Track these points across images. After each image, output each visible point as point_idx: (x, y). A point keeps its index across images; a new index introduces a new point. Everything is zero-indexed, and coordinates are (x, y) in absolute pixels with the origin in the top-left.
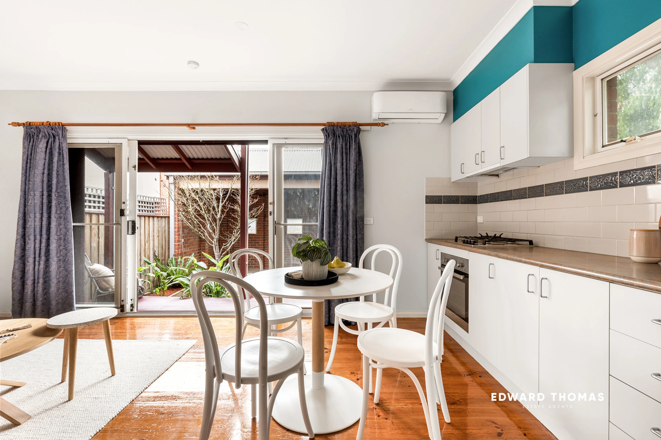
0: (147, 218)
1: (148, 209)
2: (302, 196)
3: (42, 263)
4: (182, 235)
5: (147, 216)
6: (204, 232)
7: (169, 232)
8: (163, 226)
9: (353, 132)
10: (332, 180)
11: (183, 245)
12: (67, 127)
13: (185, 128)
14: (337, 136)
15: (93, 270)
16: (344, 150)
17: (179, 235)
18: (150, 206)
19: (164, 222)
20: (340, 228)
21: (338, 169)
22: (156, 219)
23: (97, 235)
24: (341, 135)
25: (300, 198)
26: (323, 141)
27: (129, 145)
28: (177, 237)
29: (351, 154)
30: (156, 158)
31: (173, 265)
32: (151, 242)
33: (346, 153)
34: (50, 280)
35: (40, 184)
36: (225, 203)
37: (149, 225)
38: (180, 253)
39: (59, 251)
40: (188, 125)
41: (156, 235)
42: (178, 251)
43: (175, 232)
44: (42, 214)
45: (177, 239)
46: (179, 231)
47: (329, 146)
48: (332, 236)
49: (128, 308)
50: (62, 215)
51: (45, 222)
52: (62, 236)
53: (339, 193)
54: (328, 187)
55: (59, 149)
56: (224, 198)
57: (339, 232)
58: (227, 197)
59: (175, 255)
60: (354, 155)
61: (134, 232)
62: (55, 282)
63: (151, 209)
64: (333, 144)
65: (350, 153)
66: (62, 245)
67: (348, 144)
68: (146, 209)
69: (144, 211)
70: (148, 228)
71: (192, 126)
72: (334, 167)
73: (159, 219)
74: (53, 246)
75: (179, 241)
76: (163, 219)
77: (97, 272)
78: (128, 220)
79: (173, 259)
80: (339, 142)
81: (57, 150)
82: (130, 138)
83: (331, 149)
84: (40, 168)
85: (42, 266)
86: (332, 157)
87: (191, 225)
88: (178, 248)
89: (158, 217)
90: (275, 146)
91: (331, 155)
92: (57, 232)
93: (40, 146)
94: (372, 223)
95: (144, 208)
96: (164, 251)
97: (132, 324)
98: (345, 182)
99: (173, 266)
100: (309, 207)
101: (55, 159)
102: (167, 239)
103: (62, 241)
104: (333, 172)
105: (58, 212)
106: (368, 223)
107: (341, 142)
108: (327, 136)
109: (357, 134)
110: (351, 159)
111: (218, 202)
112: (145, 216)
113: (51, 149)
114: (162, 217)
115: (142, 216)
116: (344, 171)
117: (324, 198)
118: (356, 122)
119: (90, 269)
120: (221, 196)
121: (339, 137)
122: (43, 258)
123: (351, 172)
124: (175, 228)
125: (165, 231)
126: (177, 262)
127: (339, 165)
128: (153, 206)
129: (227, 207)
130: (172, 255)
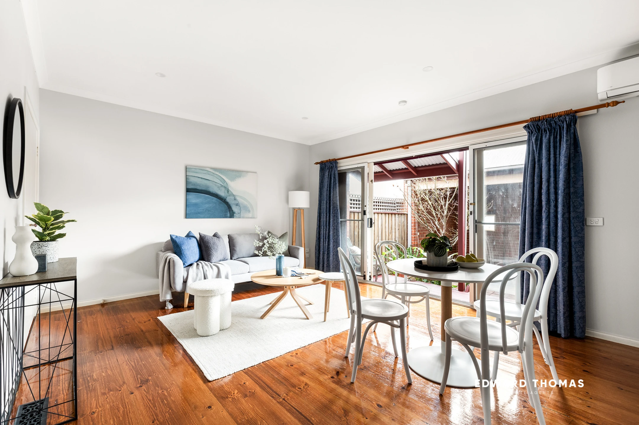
0: (390, 215)
1: (391, 208)
2: (505, 195)
3: (327, 242)
4: (417, 229)
5: (390, 213)
6: (434, 227)
7: (407, 226)
8: (403, 221)
9: (565, 122)
10: (536, 178)
11: (418, 238)
12: (338, 161)
13: (400, 149)
14: (543, 130)
15: (352, 250)
16: (552, 144)
17: (415, 229)
18: (393, 205)
19: (403, 218)
20: (545, 229)
21: (543, 165)
22: (397, 215)
23: (358, 227)
24: (548, 129)
25: (503, 197)
26: (526, 138)
27: (368, 167)
28: (413, 230)
29: (562, 147)
30: (392, 169)
31: (410, 253)
32: (393, 234)
33: (555, 148)
34: (330, 253)
35: (326, 196)
36: (451, 202)
37: (392, 220)
38: (416, 245)
39: (334, 236)
40: (403, 147)
41: (397, 228)
42: (415, 243)
43: (412, 226)
44: (326, 214)
45: (413, 233)
46: (415, 226)
47: (533, 142)
48: (535, 236)
49: (368, 278)
50: (335, 214)
51: (328, 219)
52: (335, 227)
53: (544, 191)
54: (531, 186)
55: (334, 175)
56: (451, 197)
57: (544, 233)
58: (453, 196)
59: (412, 246)
60: (565, 148)
61: (371, 226)
62: (332, 254)
63: (394, 208)
64: (536, 140)
65: (560, 147)
66: (336, 232)
67: (558, 136)
68: (390, 208)
69: (388, 210)
70: (391, 222)
71: (406, 147)
72: (539, 164)
73: (400, 215)
74: (331, 233)
75: (415, 234)
76: (403, 216)
77: (354, 252)
78: (368, 217)
79: (411, 249)
80: (546, 136)
81: (333, 176)
82: (369, 162)
83: (534, 146)
84: (326, 187)
85: (326, 244)
86: (535, 154)
87: (422, 220)
88: (415, 240)
89: (399, 214)
90: (476, 151)
91: (534, 152)
92: (333, 224)
93: (326, 175)
94: (600, 223)
95: (388, 208)
96: (403, 241)
97: (370, 289)
98: (552, 179)
99: (410, 255)
100: (514, 206)
101: (332, 181)
102: (406, 232)
103: (335, 230)
104: (537, 170)
105: (334, 213)
106: (595, 224)
107: (548, 136)
108: (530, 133)
109: (571, 123)
110: (561, 153)
111: (446, 201)
112: (389, 214)
113: (331, 175)
114: (401, 214)
115: (387, 213)
116: (552, 167)
117: (526, 197)
118: (572, 109)
119: (350, 249)
120: (448, 195)
121: (545, 131)
122: (327, 239)
123: (560, 167)
124: (412, 223)
125: (404, 225)
126: (413, 252)
127: (544, 161)
128: (395, 205)
129: (454, 205)
130: (409, 246)
